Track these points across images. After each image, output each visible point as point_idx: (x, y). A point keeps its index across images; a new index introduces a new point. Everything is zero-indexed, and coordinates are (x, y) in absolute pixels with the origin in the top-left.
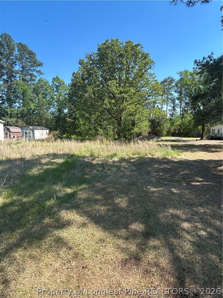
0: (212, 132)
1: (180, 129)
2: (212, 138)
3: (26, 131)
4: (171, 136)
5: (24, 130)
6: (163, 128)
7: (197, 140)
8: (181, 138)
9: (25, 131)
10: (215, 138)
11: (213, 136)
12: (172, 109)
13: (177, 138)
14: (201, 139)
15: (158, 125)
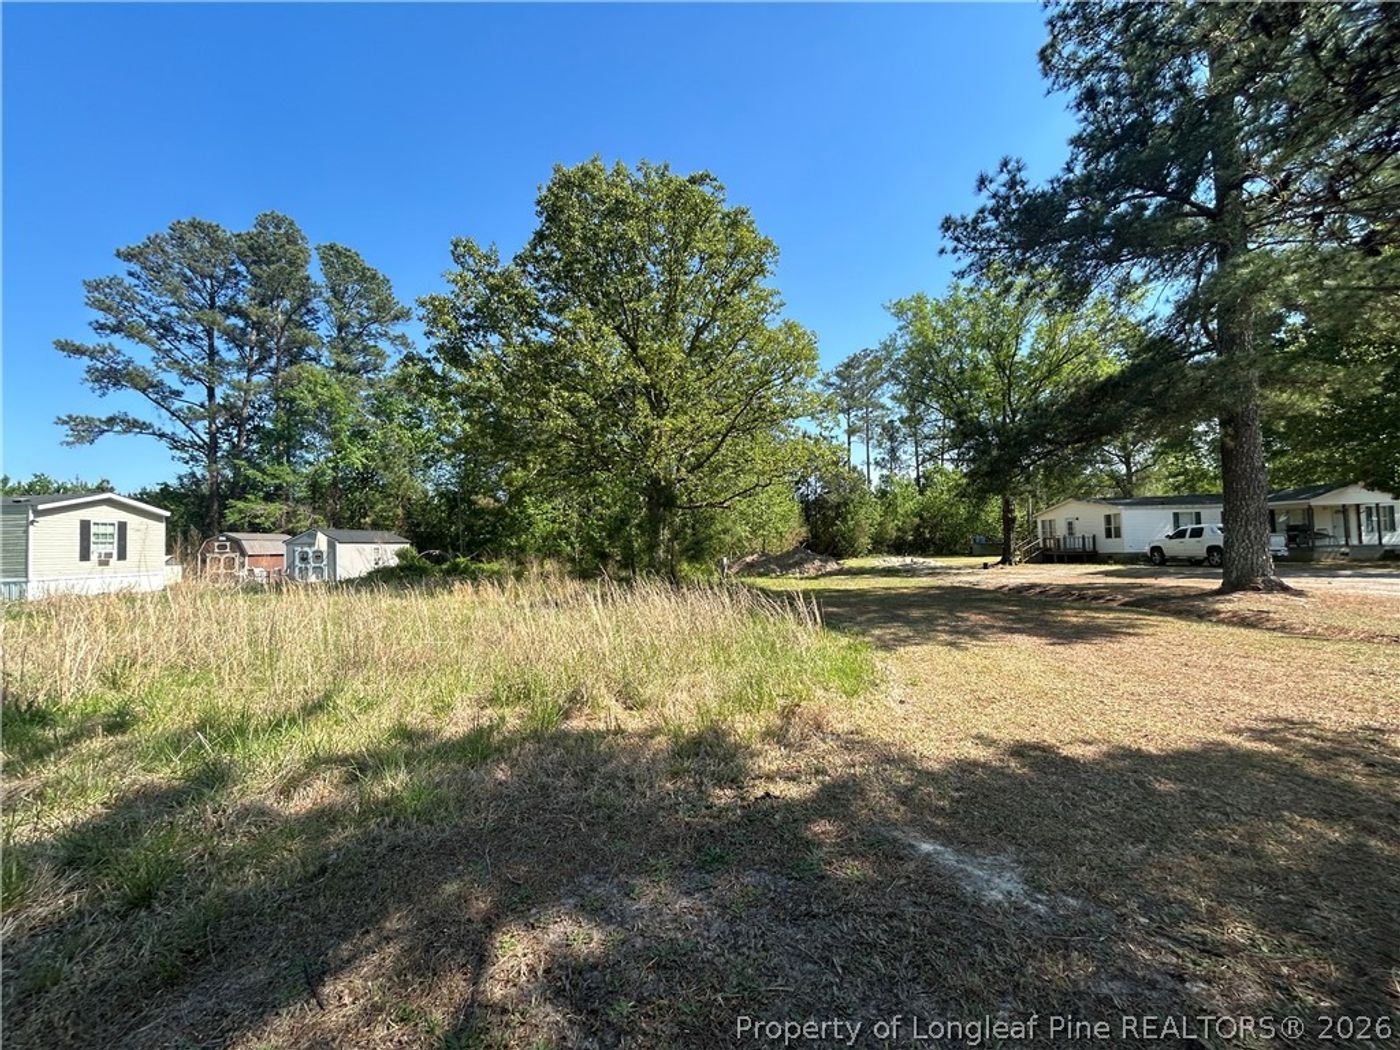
0: (1044, 533)
1: (919, 526)
2: (1046, 556)
3: (306, 549)
4: (890, 553)
5: (298, 545)
6: (857, 524)
7: (986, 566)
8: (921, 560)
9: (299, 549)
10: (1058, 556)
11: (1050, 549)
12: (887, 457)
13: (908, 560)
14: (1003, 562)
15: (838, 515)
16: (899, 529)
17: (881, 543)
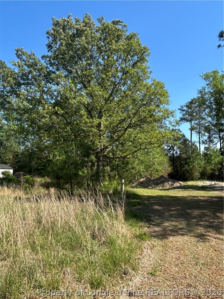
12: (207, 140)
15: (186, 163)
16: (212, 170)
17: (204, 175)
